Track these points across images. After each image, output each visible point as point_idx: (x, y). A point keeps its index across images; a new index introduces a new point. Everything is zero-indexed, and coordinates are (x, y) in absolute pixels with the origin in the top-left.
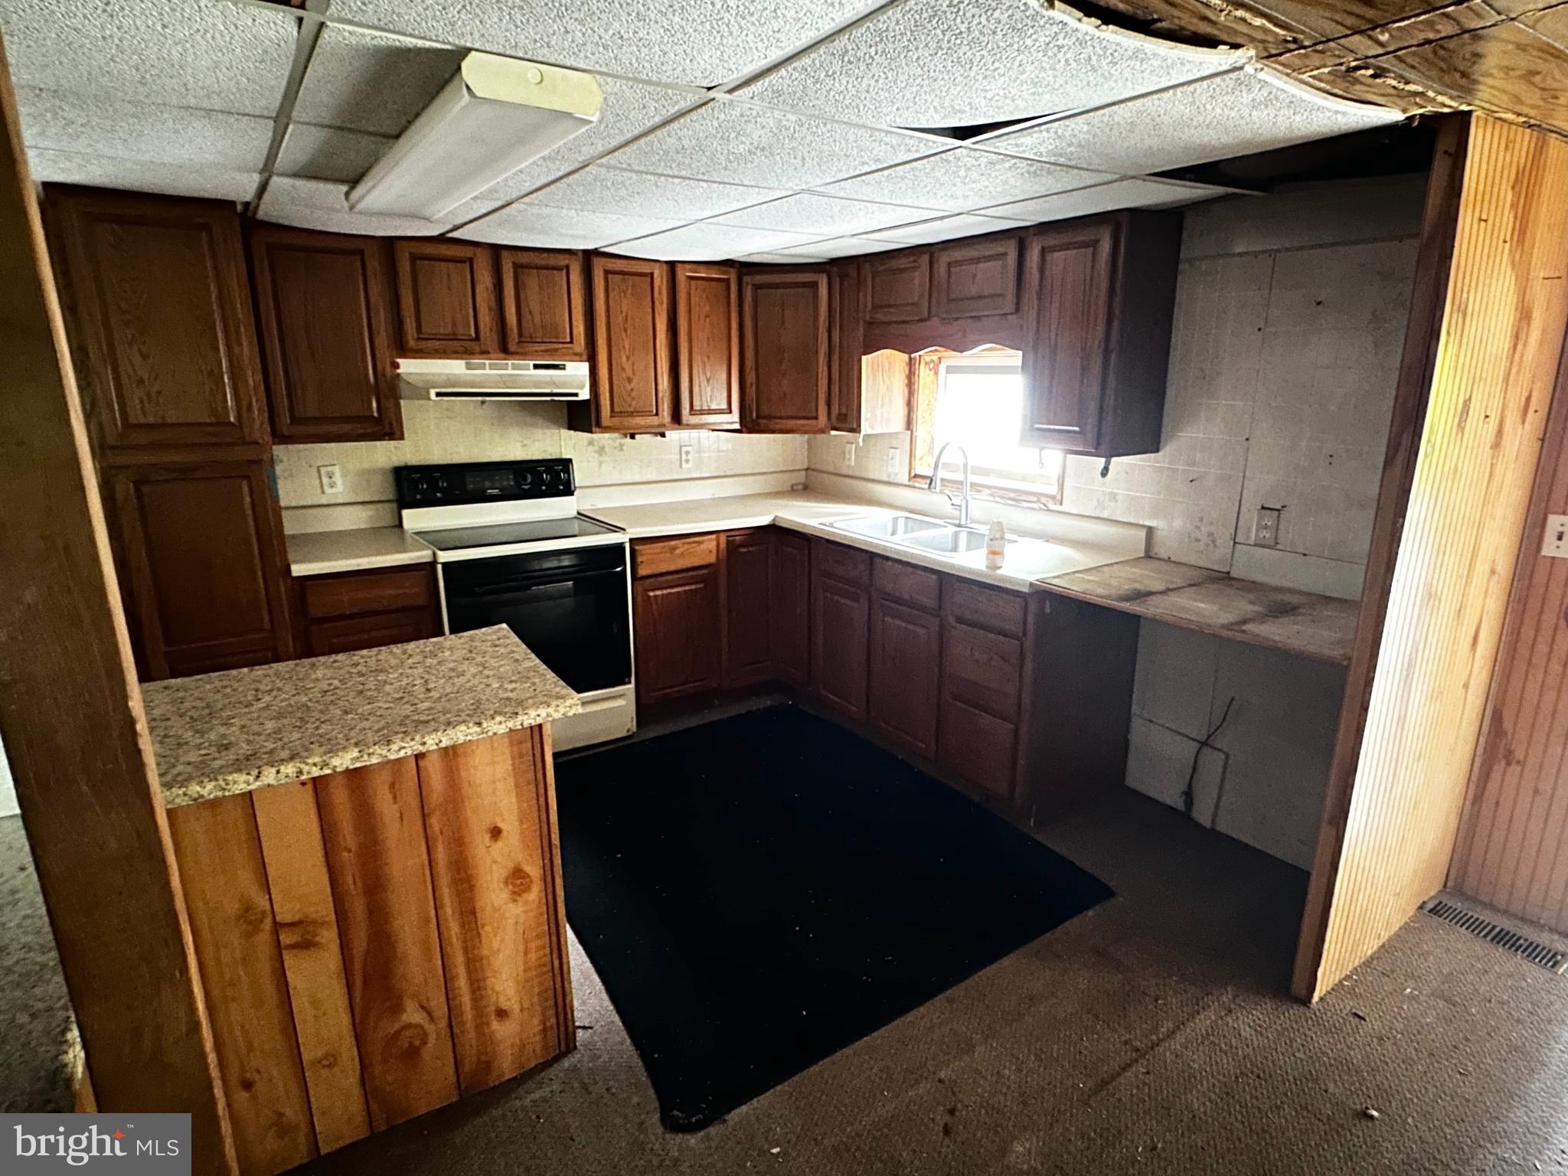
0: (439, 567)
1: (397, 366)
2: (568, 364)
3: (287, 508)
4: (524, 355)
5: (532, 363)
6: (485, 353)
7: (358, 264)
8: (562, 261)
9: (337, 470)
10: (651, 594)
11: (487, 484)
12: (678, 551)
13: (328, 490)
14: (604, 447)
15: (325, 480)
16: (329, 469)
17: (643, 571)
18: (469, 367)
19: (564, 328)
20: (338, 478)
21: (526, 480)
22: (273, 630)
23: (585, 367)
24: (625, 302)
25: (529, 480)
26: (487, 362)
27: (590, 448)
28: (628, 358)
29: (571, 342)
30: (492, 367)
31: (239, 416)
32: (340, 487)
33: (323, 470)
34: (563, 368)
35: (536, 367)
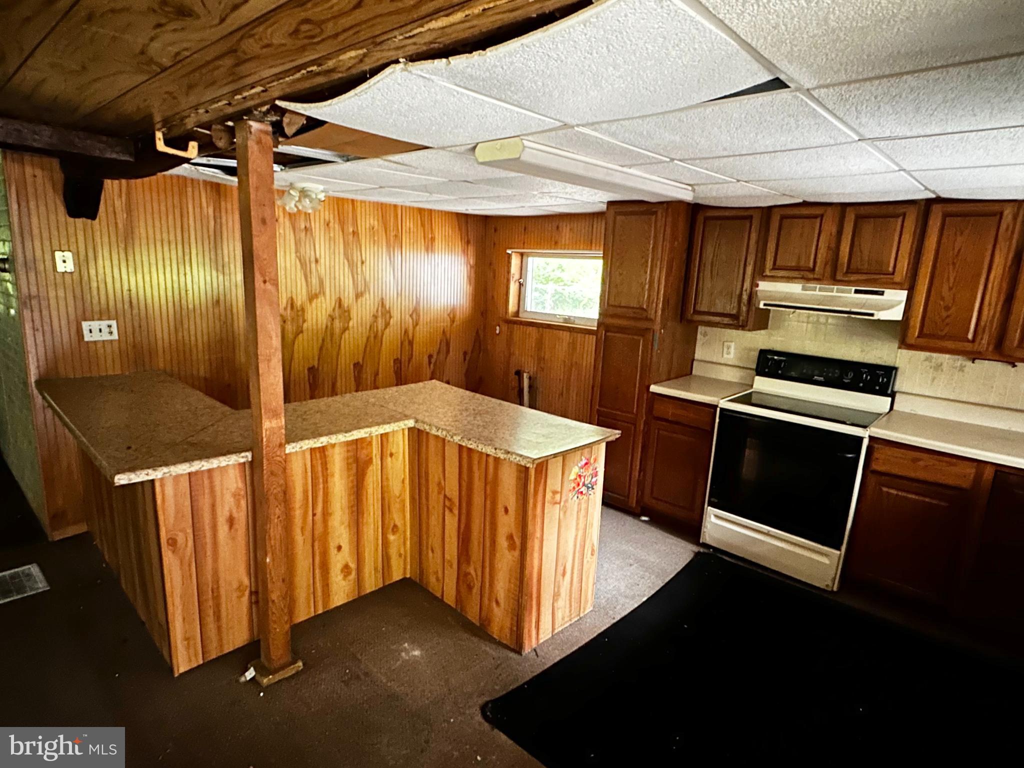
0: (718, 409)
1: (757, 286)
2: (887, 291)
3: (698, 360)
4: (849, 283)
5: (853, 289)
6: (818, 280)
7: (748, 225)
8: (900, 210)
9: (733, 345)
10: (885, 489)
11: (816, 372)
12: (921, 463)
13: (725, 356)
14: (941, 364)
15: (725, 350)
16: (729, 344)
17: (875, 466)
18: (804, 289)
19: (889, 262)
20: (732, 350)
21: (847, 376)
22: (637, 415)
23: (903, 295)
24: (959, 239)
25: (850, 377)
26: (818, 286)
27: (927, 363)
28: (950, 289)
29: (893, 274)
30: (820, 290)
31: (648, 306)
32: (732, 356)
33: (726, 344)
34: (882, 293)
35: (857, 292)
